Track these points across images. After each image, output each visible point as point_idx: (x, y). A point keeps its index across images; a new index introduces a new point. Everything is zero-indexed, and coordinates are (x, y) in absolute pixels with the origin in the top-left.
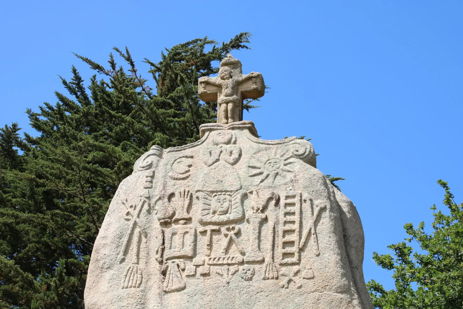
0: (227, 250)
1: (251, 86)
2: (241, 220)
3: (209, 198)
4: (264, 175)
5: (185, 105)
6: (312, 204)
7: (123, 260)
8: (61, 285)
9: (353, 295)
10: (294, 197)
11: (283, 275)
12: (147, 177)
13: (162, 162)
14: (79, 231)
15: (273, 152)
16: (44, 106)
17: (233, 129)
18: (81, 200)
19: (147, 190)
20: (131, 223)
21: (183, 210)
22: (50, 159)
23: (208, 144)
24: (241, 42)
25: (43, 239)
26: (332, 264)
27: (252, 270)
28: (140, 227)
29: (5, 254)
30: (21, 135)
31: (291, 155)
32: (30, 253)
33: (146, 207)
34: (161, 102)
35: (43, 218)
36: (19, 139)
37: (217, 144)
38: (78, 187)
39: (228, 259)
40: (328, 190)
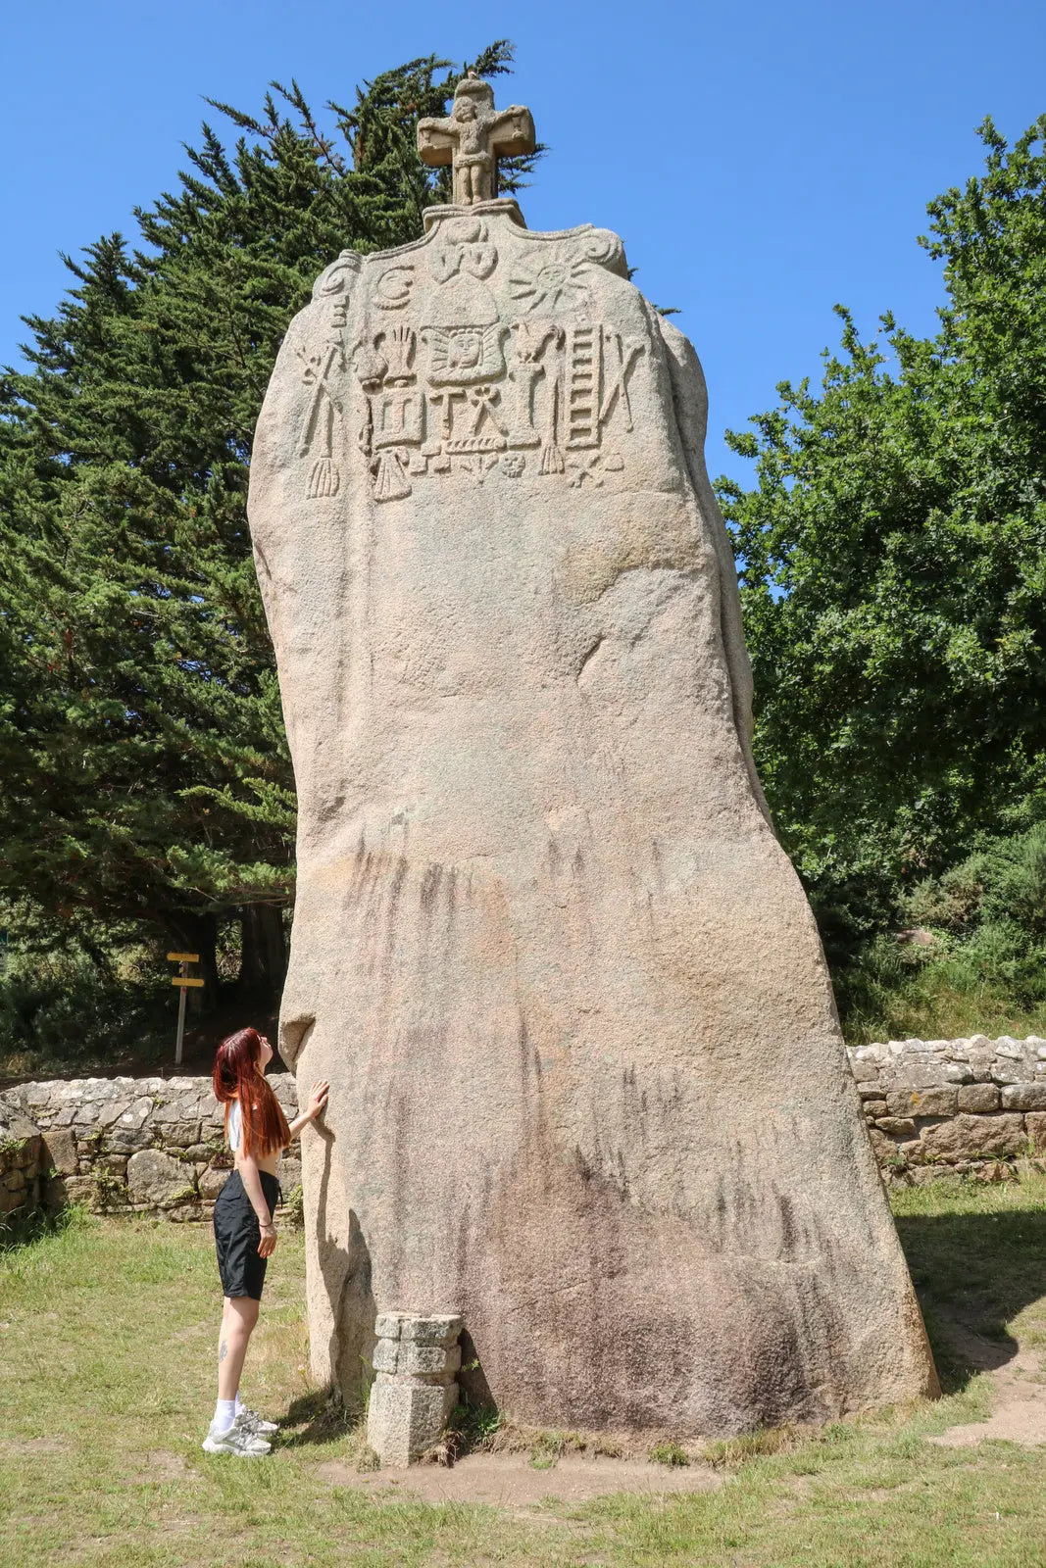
0: (477, 428)
1: (511, 133)
2: (500, 375)
3: (445, 339)
4: (538, 295)
5: (403, 186)
6: (620, 344)
7: (305, 452)
8: (220, 505)
9: (687, 494)
10: (589, 331)
11: (572, 466)
12: (336, 307)
13: (361, 279)
14: (239, 416)
15: (553, 254)
16: (163, 200)
17: (481, 213)
18: (238, 363)
19: (337, 330)
20: (315, 388)
21: (400, 361)
22: (181, 294)
23: (438, 244)
24: (496, 61)
25: (182, 432)
26: (654, 446)
27: (520, 459)
28: (329, 395)
29: (126, 458)
30: (128, 254)
31: (583, 257)
32: (164, 456)
33: (337, 359)
34: (361, 183)
35: (179, 396)
36: (127, 262)
37: (454, 243)
38: (229, 341)
39: (480, 442)
40: (648, 317)
